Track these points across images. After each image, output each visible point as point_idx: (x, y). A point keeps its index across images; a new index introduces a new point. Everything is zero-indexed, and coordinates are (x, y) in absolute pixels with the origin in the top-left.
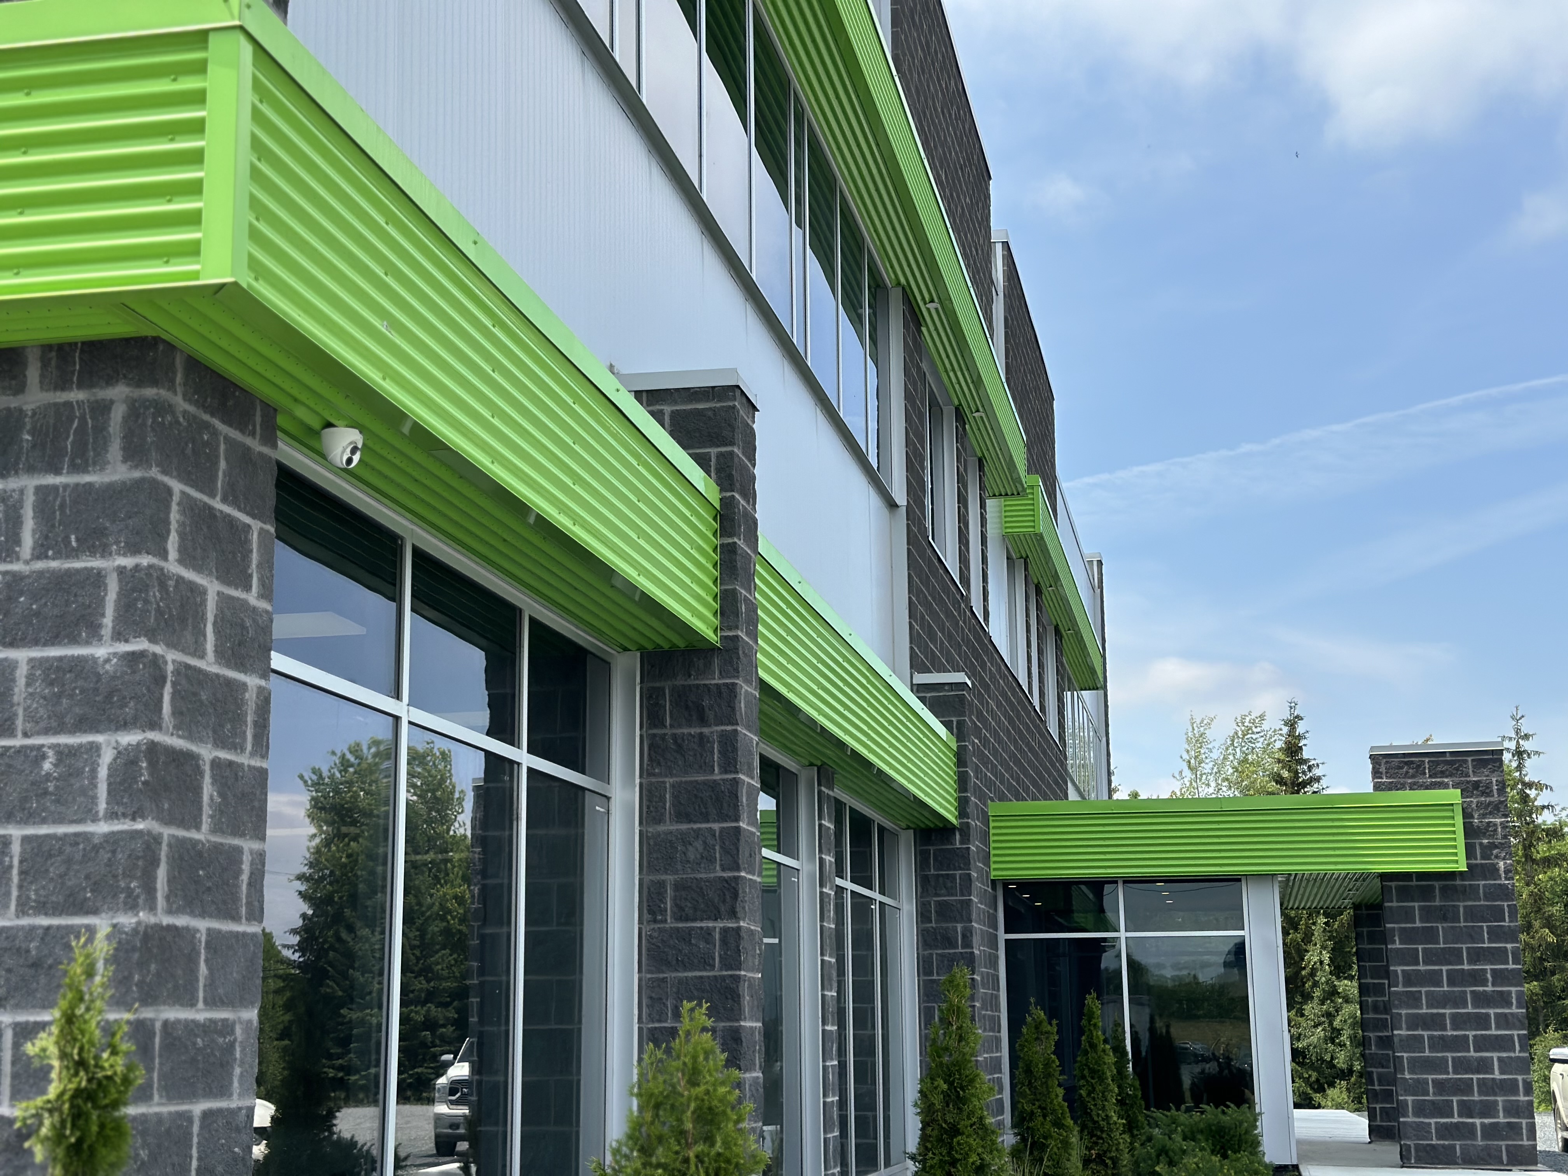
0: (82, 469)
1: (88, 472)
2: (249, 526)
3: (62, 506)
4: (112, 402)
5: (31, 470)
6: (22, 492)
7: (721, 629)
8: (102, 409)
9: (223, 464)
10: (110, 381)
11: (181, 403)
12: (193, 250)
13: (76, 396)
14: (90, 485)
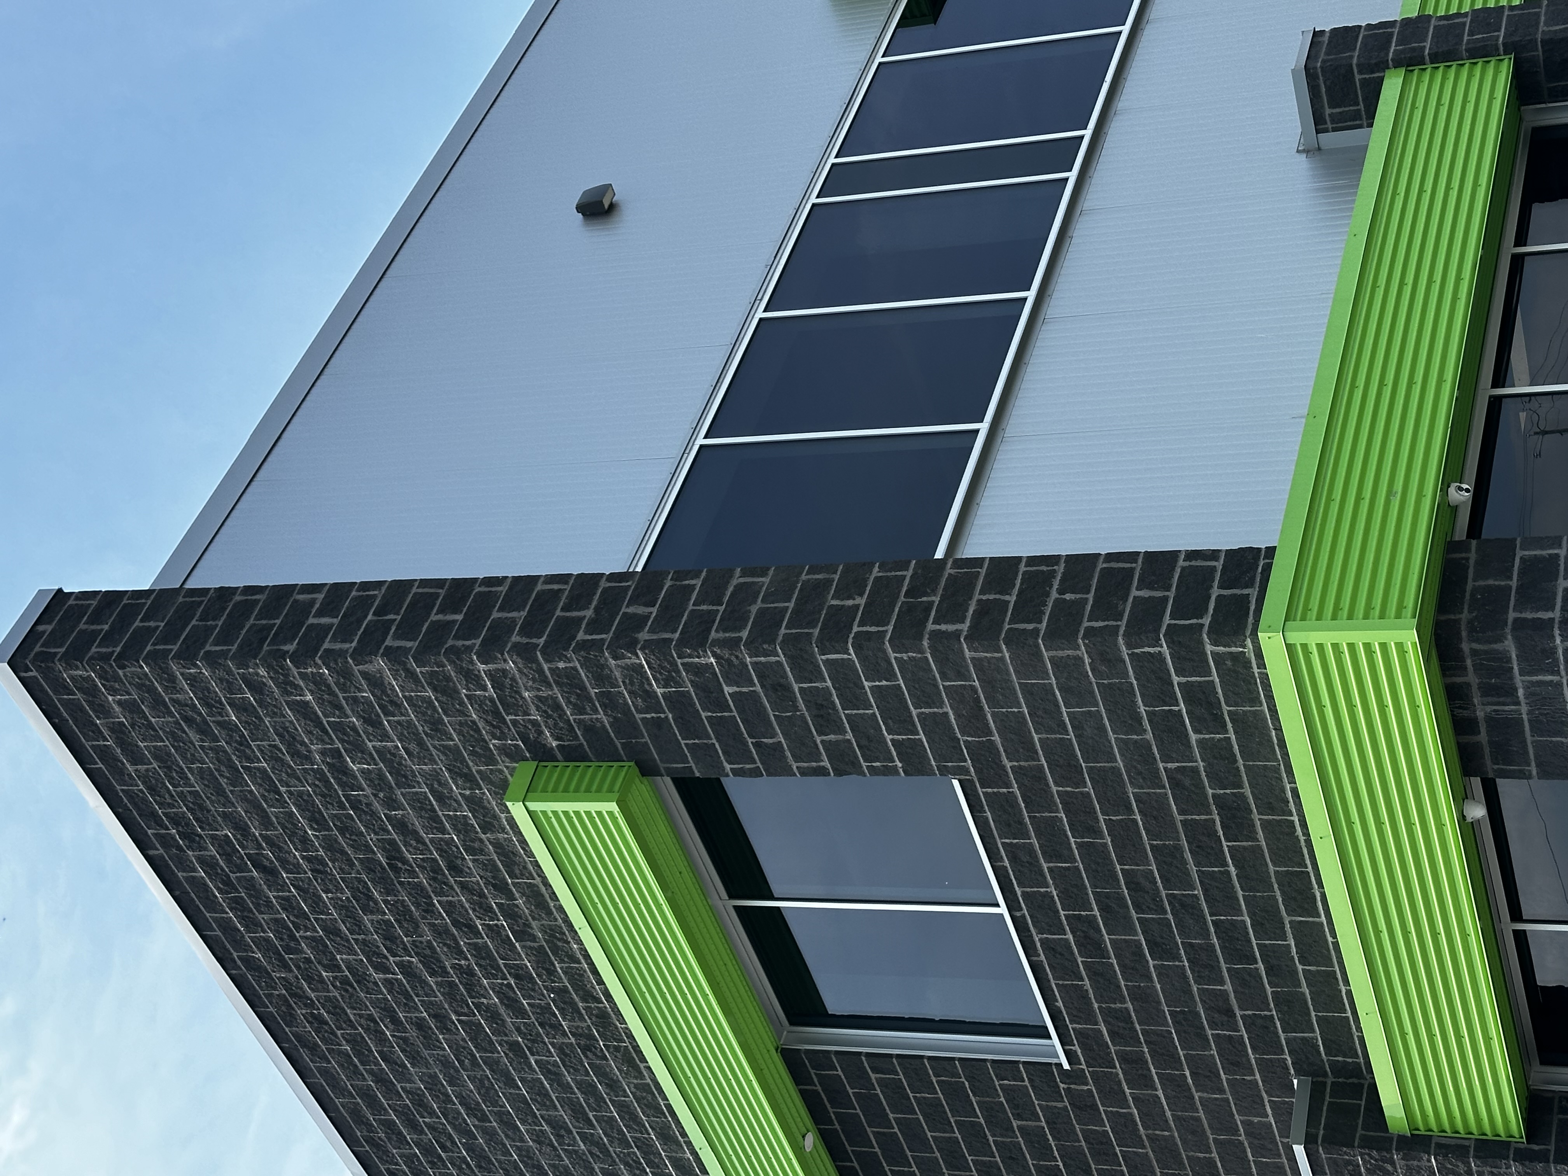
0: (1509, 660)
1: (1511, 657)
2: (1521, 558)
3: (1530, 666)
4: (1471, 649)
5: (1512, 678)
6: (1523, 681)
7: (1499, 55)
8: (1474, 652)
9: (1491, 582)
10: (1460, 650)
11: (1465, 616)
12: (1400, 646)
13: (1469, 662)
14: (1517, 656)
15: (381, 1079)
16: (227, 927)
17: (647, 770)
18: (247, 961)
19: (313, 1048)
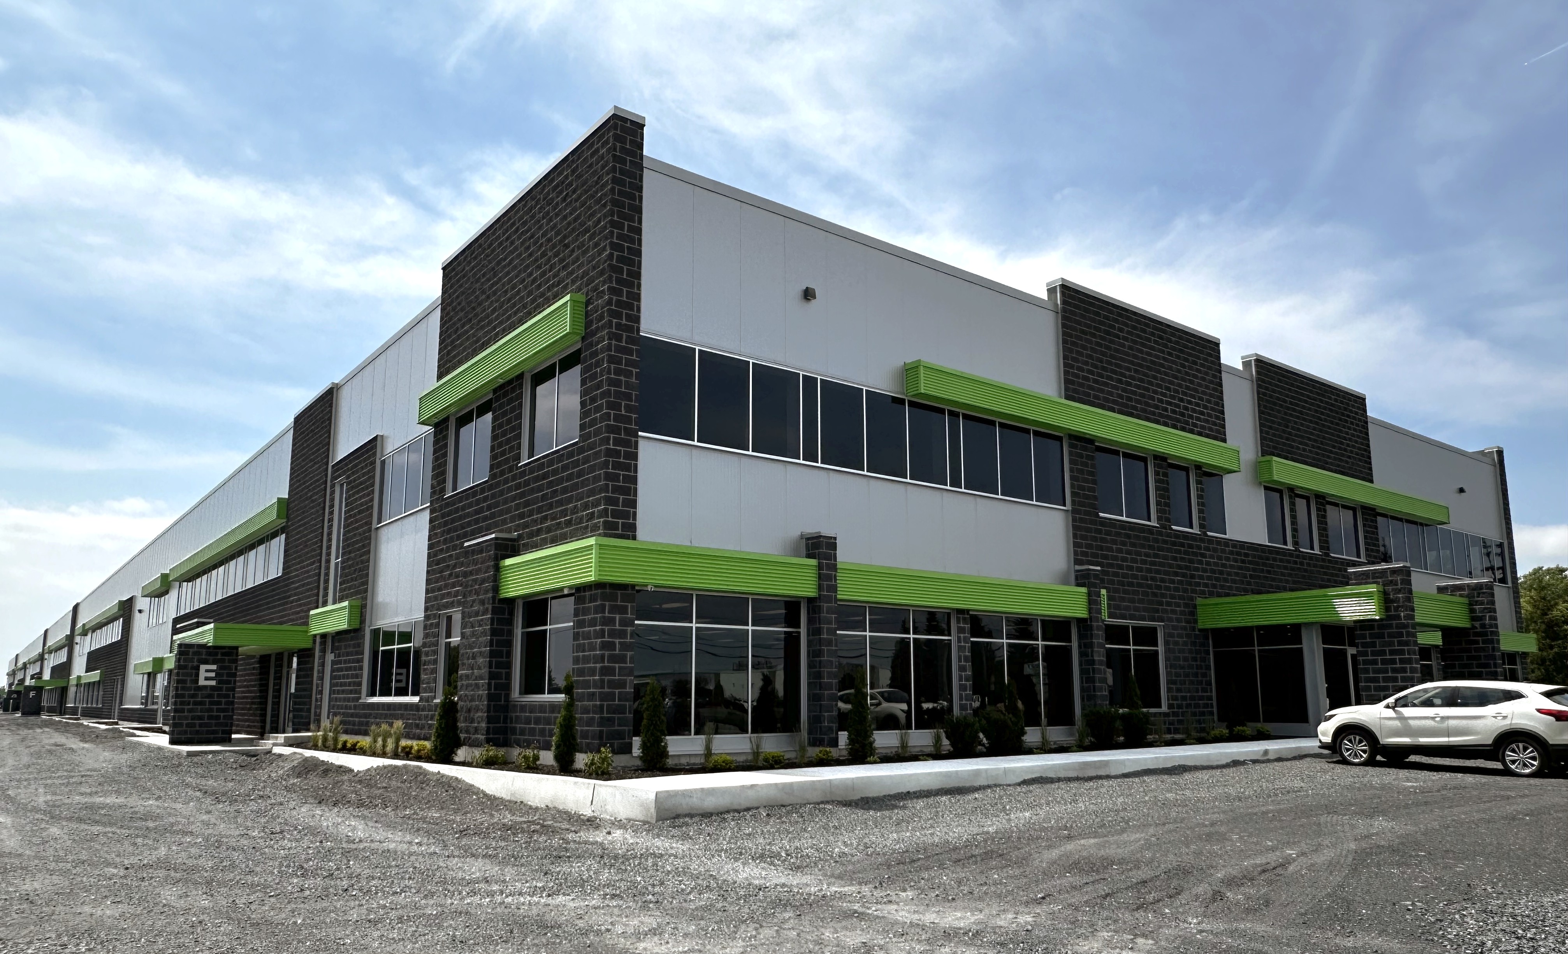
7: (818, 592)
15: (517, 230)
16: (552, 180)
17: (583, 339)
18: (545, 186)
19: (525, 206)
